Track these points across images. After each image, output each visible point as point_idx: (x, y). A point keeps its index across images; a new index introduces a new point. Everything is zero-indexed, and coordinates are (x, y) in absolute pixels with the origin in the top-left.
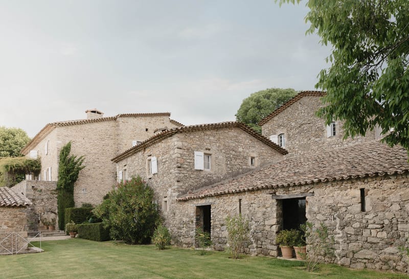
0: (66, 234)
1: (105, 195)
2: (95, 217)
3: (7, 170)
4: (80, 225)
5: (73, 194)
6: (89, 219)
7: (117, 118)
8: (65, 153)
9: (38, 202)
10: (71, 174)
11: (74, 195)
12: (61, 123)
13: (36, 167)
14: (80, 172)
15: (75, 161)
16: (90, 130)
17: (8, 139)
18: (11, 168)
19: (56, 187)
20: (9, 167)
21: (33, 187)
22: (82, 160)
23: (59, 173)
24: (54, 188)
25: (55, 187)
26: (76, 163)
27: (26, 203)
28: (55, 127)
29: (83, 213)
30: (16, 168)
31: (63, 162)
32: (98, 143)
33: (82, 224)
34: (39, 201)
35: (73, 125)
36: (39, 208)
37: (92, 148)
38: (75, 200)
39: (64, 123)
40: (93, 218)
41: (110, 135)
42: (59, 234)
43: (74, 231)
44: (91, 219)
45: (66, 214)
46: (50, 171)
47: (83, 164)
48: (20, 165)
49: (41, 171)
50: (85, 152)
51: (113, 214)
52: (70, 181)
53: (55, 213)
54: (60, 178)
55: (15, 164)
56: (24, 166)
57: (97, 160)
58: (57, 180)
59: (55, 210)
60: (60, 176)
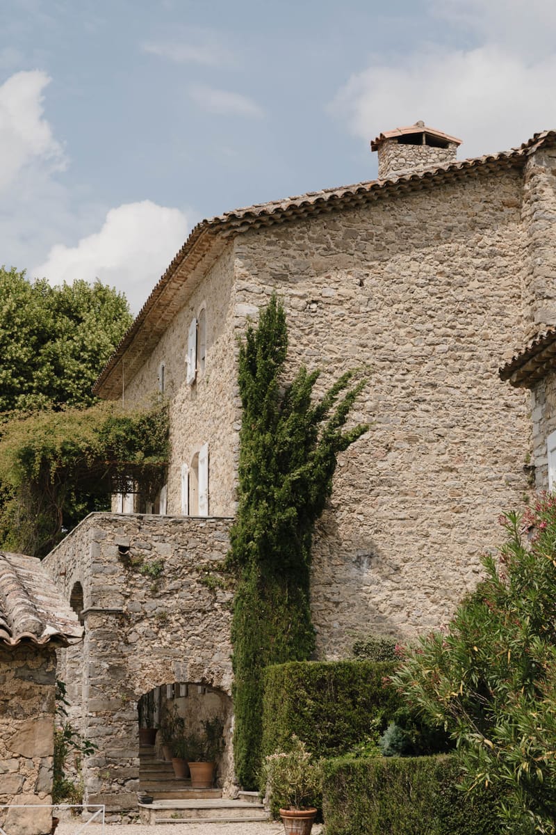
0: (266, 814)
1: (472, 587)
2: (416, 719)
3: (30, 472)
4: (337, 762)
5: (306, 586)
6: (382, 728)
7: (525, 158)
8: (260, 364)
9: (142, 627)
10: (295, 475)
11: (313, 590)
12: (257, 212)
13: (148, 453)
14: (341, 459)
15: (315, 404)
16: (391, 235)
17: (53, 336)
18: (45, 464)
19: (228, 548)
20: (38, 458)
21: (123, 549)
22: (351, 397)
23: (242, 472)
24: (216, 555)
25: (220, 549)
26: (320, 414)
27: (50, 630)
28: (230, 238)
29: (353, 695)
30: (65, 459)
31: (256, 413)
32: (432, 302)
33: (349, 759)
34: (145, 624)
35: (311, 215)
36: (146, 661)
37: (402, 332)
38: (317, 619)
39: (271, 209)
40: (402, 722)
41: (493, 254)
42: (233, 814)
43: (305, 803)
44: (392, 728)
45: (267, 700)
46: (203, 468)
47: (356, 418)
48: (82, 445)
49: (172, 471)
50: (369, 357)
51: (516, 700)
52: (292, 511)
53: (219, 690)
54: (245, 497)
55: (61, 439)
56: (100, 447)
57: (429, 394)
58: (231, 509)
59: (220, 675)
60: (245, 489)
